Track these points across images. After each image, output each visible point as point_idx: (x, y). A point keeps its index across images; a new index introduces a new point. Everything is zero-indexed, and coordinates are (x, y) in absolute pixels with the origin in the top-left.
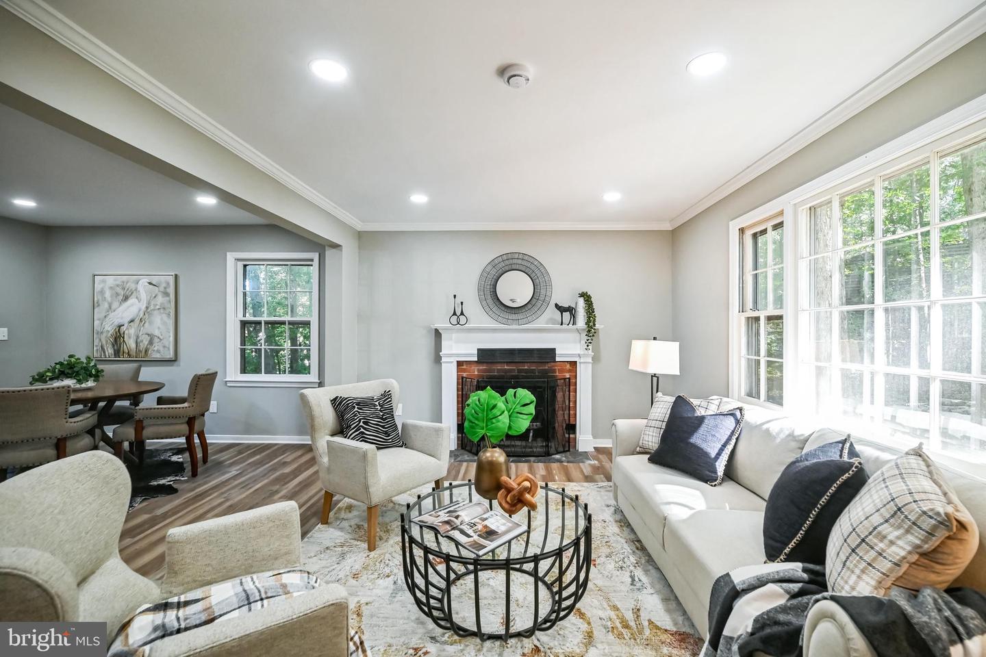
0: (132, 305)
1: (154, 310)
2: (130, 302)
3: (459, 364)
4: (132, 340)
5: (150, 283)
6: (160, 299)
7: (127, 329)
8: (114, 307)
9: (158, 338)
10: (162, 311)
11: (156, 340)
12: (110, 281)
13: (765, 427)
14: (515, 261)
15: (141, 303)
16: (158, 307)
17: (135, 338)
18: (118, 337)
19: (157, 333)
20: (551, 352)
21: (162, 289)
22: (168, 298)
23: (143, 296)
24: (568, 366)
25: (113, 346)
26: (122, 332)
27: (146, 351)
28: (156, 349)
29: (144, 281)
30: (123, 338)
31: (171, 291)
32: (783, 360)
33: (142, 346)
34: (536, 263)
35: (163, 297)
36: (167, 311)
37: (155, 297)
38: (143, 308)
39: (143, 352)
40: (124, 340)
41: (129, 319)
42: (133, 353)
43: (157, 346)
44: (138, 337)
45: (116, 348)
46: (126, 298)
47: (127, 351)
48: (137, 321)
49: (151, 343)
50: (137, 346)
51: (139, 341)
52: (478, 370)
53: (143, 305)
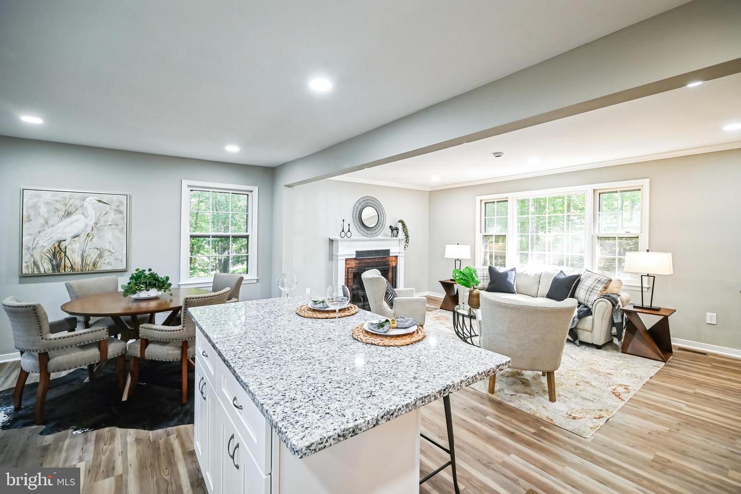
0: (77, 221)
1: (104, 226)
2: (73, 218)
3: (346, 260)
4: (76, 255)
5: (99, 201)
6: (112, 216)
7: (70, 243)
8: (51, 222)
9: (109, 251)
10: (114, 227)
11: (106, 254)
12: (47, 196)
13: (525, 273)
14: (369, 201)
15: (89, 219)
16: (109, 223)
17: (80, 252)
18: (58, 252)
19: (107, 247)
20: (387, 252)
21: (114, 207)
22: (121, 215)
23: (91, 212)
24: (394, 259)
25: (51, 261)
26: (63, 247)
27: (94, 265)
28: (106, 261)
29: (93, 198)
30: (65, 252)
31: (124, 209)
32: (506, 251)
33: (90, 260)
34: (378, 203)
35: (115, 214)
36: (120, 227)
37: (106, 214)
38: (92, 223)
39: (91, 264)
40: (65, 255)
41: (73, 234)
42: (78, 267)
43: (107, 258)
44: (84, 251)
45: (54, 263)
46: (69, 214)
47: (70, 266)
48: (83, 236)
49: (100, 256)
50: (83, 260)
51: (85, 255)
52: (355, 263)
53: (90, 221)
